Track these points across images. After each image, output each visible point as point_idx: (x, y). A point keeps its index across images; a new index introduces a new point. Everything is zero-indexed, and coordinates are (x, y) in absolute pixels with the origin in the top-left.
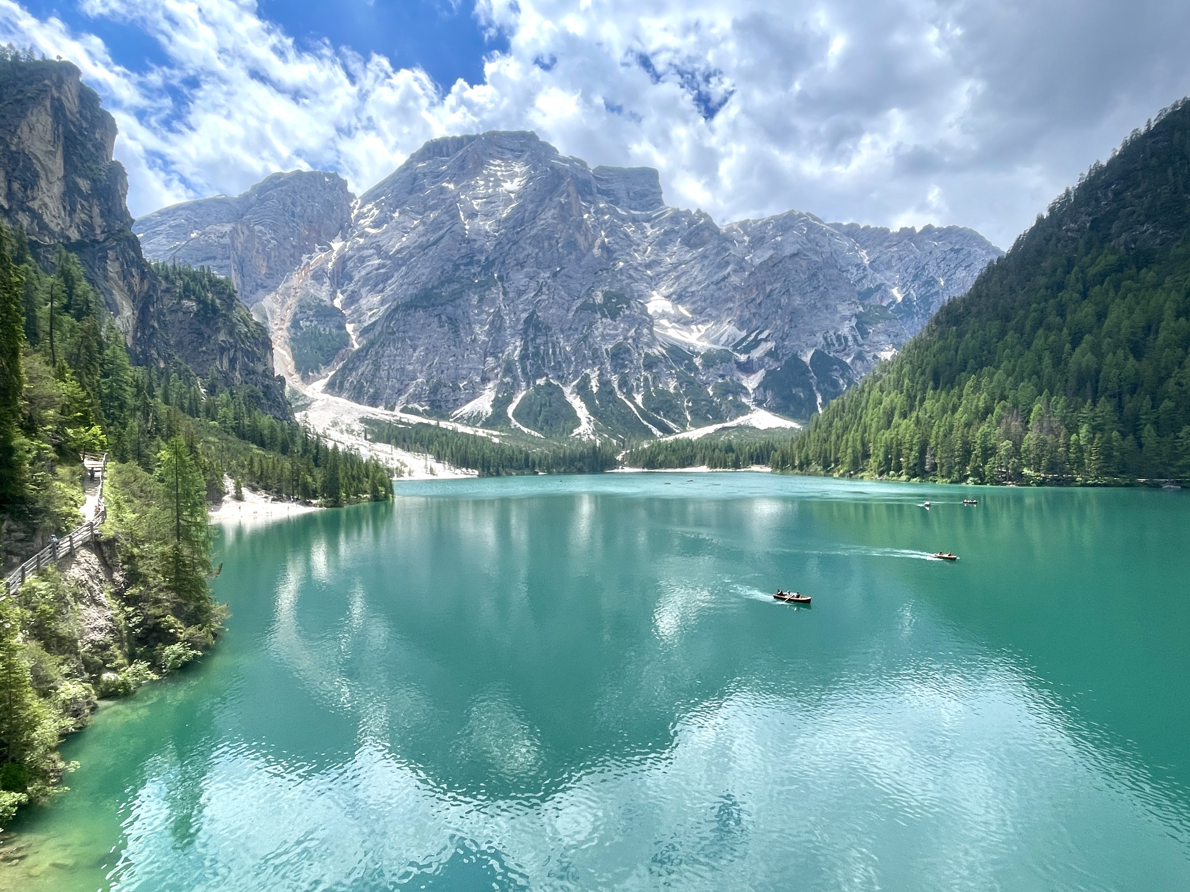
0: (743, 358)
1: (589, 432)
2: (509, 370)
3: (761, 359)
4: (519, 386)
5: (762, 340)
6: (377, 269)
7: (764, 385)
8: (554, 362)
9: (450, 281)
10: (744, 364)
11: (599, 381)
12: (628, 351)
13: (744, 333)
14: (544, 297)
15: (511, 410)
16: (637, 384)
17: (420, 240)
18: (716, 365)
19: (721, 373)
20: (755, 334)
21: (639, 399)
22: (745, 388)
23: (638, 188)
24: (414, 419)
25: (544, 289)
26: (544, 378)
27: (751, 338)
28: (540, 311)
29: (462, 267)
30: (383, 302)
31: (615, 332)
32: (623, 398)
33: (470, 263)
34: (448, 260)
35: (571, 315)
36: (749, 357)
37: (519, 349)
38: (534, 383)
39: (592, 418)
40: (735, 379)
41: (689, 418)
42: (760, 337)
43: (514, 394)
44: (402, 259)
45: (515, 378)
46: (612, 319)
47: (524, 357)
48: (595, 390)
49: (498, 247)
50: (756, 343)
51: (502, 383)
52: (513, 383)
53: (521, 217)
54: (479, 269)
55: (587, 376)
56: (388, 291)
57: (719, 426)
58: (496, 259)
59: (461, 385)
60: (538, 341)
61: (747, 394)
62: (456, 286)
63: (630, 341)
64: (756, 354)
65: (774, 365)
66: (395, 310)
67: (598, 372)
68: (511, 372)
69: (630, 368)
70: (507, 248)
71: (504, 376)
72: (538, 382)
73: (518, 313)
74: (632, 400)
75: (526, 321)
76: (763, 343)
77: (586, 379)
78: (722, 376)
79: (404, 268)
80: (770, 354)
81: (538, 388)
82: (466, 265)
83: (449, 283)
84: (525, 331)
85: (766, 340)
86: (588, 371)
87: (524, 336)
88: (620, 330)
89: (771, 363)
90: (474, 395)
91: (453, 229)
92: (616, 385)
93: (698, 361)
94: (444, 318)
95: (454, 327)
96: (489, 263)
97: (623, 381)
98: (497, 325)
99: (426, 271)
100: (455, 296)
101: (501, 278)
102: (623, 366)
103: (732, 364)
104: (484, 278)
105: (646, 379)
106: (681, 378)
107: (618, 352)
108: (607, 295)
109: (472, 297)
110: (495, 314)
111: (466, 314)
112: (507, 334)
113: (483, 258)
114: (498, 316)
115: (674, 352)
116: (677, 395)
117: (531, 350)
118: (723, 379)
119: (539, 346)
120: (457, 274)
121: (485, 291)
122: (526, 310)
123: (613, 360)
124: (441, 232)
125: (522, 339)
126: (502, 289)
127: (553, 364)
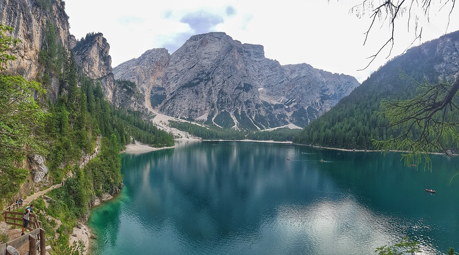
0: (287, 107)
1: (237, 127)
2: (213, 107)
3: (292, 108)
4: (216, 112)
6: (176, 76)
7: (293, 116)
9: (196, 79)
10: (287, 109)
11: (241, 111)
12: (251, 102)
13: (288, 100)
14: (225, 85)
15: (213, 119)
16: (253, 113)
17: (188, 66)
18: (279, 108)
19: (280, 111)
21: (254, 118)
22: (287, 116)
23: (257, 51)
24: (184, 121)
25: (226, 82)
27: (290, 101)
28: (224, 88)
29: (200, 75)
30: (176, 86)
31: (247, 96)
32: (248, 117)
33: (203, 73)
34: (196, 73)
35: (233, 90)
36: (289, 107)
37: (216, 100)
38: (221, 111)
39: (238, 123)
40: (284, 113)
41: (269, 124)
42: (292, 101)
43: (214, 114)
45: (215, 109)
46: (246, 92)
47: (218, 103)
48: (240, 114)
49: (212, 68)
50: (291, 103)
51: (211, 110)
52: (214, 111)
53: (219, 59)
54: (205, 75)
56: (178, 83)
57: (279, 127)
58: (211, 72)
59: (198, 111)
61: (288, 118)
62: (198, 80)
63: (252, 99)
64: (291, 106)
65: (296, 110)
66: (180, 88)
67: (241, 109)
69: (251, 108)
70: (214, 68)
73: (217, 89)
74: (251, 118)
75: (219, 92)
77: (237, 110)
79: (183, 75)
80: (295, 106)
81: (222, 113)
84: (219, 95)
85: (294, 102)
86: (238, 108)
88: (249, 96)
90: (202, 114)
91: (198, 63)
92: (246, 113)
93: (272, 107)
94: (194, 90)
95: (197, 93)
96: (209, 73)
97: (249, 111)
98: (210, 93)
99: (190, 76)
100: (198, 83)
101: (212, 78)
102: (249, 107)
103: (284, 109)
104: (207, 78)
105: (256, 111)
106: (267, 112)
107: (247, 103)
108: (245, 84)
109: (202, 84)
110: (210, 89)
111: (201, 89)
112: (213, 96)
113: (207, 72)
114: (210, 90)
115: (265, 104)
116: (266, 117)
117: (220, 101)
118: (281, 113)
119: (223, 99)
120: (199, 77)
121: (207, 82)
122: (220, 88)
123: (246, 105)
124: (194, 64)
125: (218, 97)
126: (212, 82)
127: (227, 105)
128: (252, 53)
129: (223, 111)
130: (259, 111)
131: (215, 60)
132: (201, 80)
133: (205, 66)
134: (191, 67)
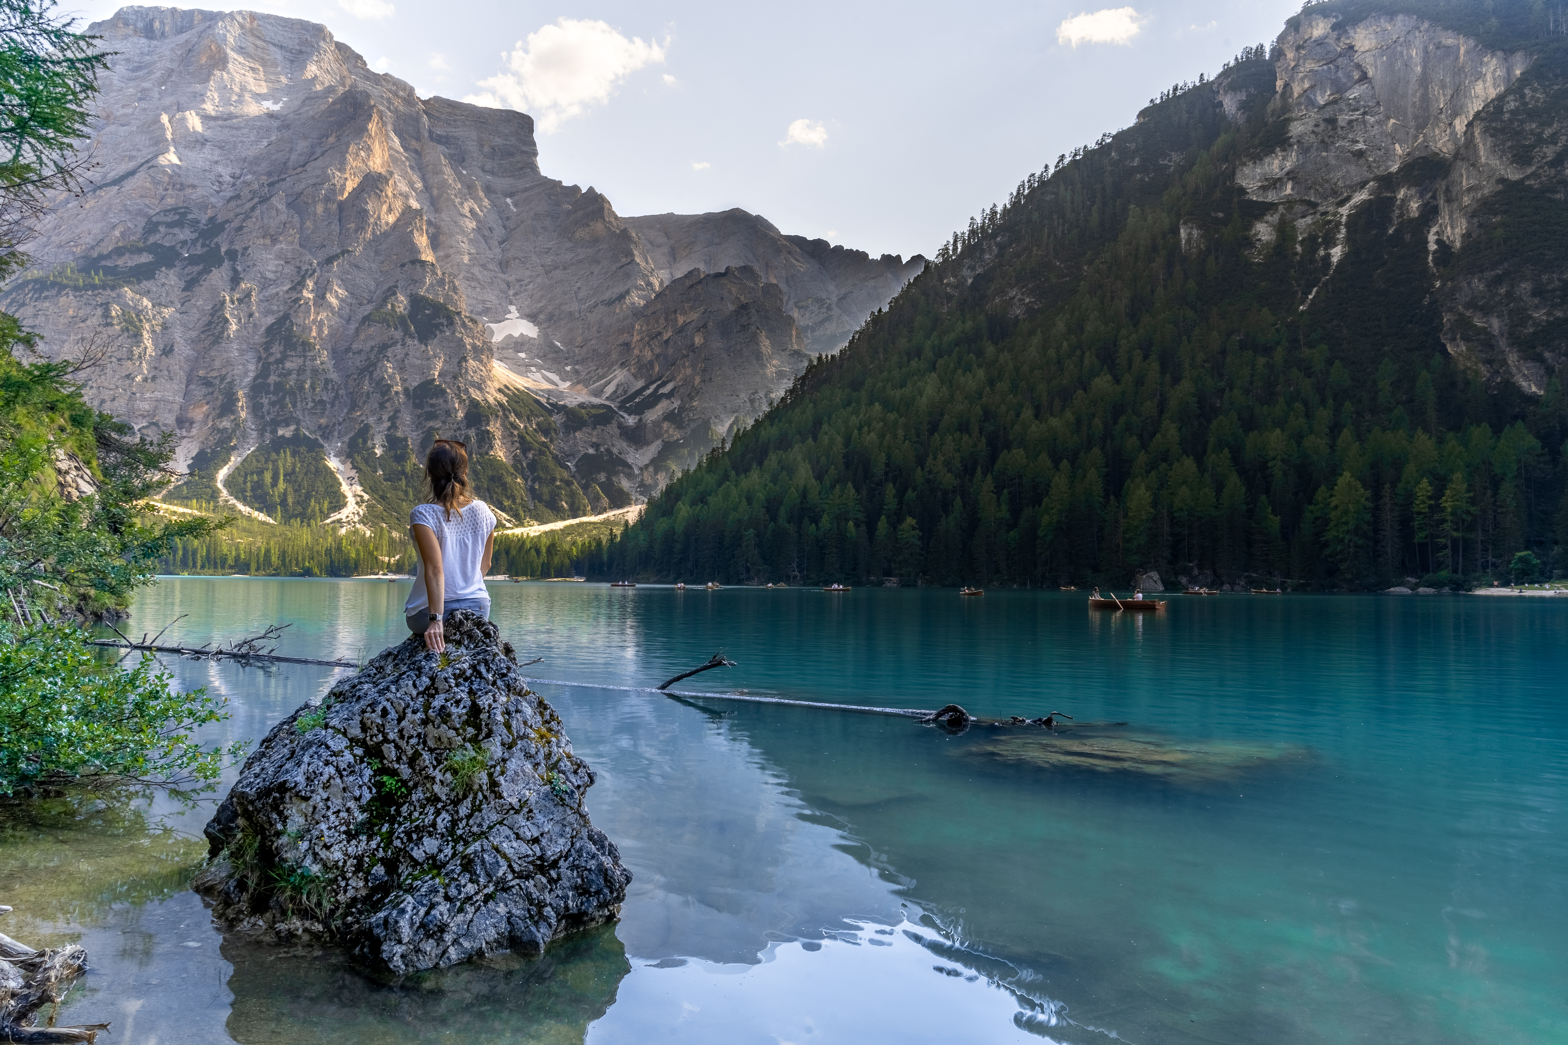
0: (631, 421)
1: (356, 519)
2: (227, 408)
3: (657, 424)
4: (244, 436)
5: (663, 395)
8: (314, 401)
9: (135, 249)
10: (633, 430)
11: (388, 437)
12: (442, 392)
13: (640, 384)
14: (305, 294)
18: (588, 426)
19: (594, 440)
20: (655, 386)
22: (630, 467)
23: (498, 141)
25: (310, 281)
26: (293, 428)
27: (648, 392)
28: (296, 316)
29: (162, 229)
31: (424, 362)
33: (179, 224)
34: (140, 212)
35: (353, 327)
36: (640, 420)
37: (250, 376)
38: (273, 432)
39: (366, 497)
40: (615, 451)
42: (661, 391)
43: (233, 448)
45: (239, 425)
46: (421, 341)
47: (258, 389)
48: (379, 451)
49: (233, 204)
50: (654, 400)
51: (214, 429)
52: (234, 431)
54: (194, 236)
55: (367, 428)
58: (227, 221)
59: (136, 428)
60: (288, 365)
61: (630, 476)
63: (448, 378)
64: (652, 415)
65: (674, 435)
67: (387, 424)
70: (249, 205)
71: (221, 416)
73: (256, 316)
75: (270, 330)
76: (664, 400)
77: (365, 434)
78: (596, 446)
80: (671, 417)
81: (278, 442)
82: (170, 225)
83: (134, 252)
84: (267, 346)
85: (669, 396)
86: (371, 420)
87: (264, 356)
88: (433, 360)
89: (671, 431)
91: (155, 162)
92: (413, 445)
93: (558, 419)
96: (214, 228)
98: (213, 332)
99: (94, 227)
101: (232, 255)
102: (431, 416)
103: (613, 429)
104: (199, 250)
106: (525, 443)
107: (425, 394)
108: (417, 303)
109: (172, 279)
110: (213, 311)
112: (231, 349)
113: (204, 219)
114: (217, 316)
115: (522, 403)
116: (516, 468)
117: (273, 379)
118: (596, 450)
119: (289, 372)
120: (152, 240)
121: (200, 273)
122: (273, 312)
123: (416, 406)
124: (131, 165)
125: (259, 359)
126: (231, 273)
127: (311, 405)
128: (472, 146)
129: (286, 432)
130: (484, 438)
131: (256, 161)
132: (167, 258)
133: (194, 186)
134: (112, 175)
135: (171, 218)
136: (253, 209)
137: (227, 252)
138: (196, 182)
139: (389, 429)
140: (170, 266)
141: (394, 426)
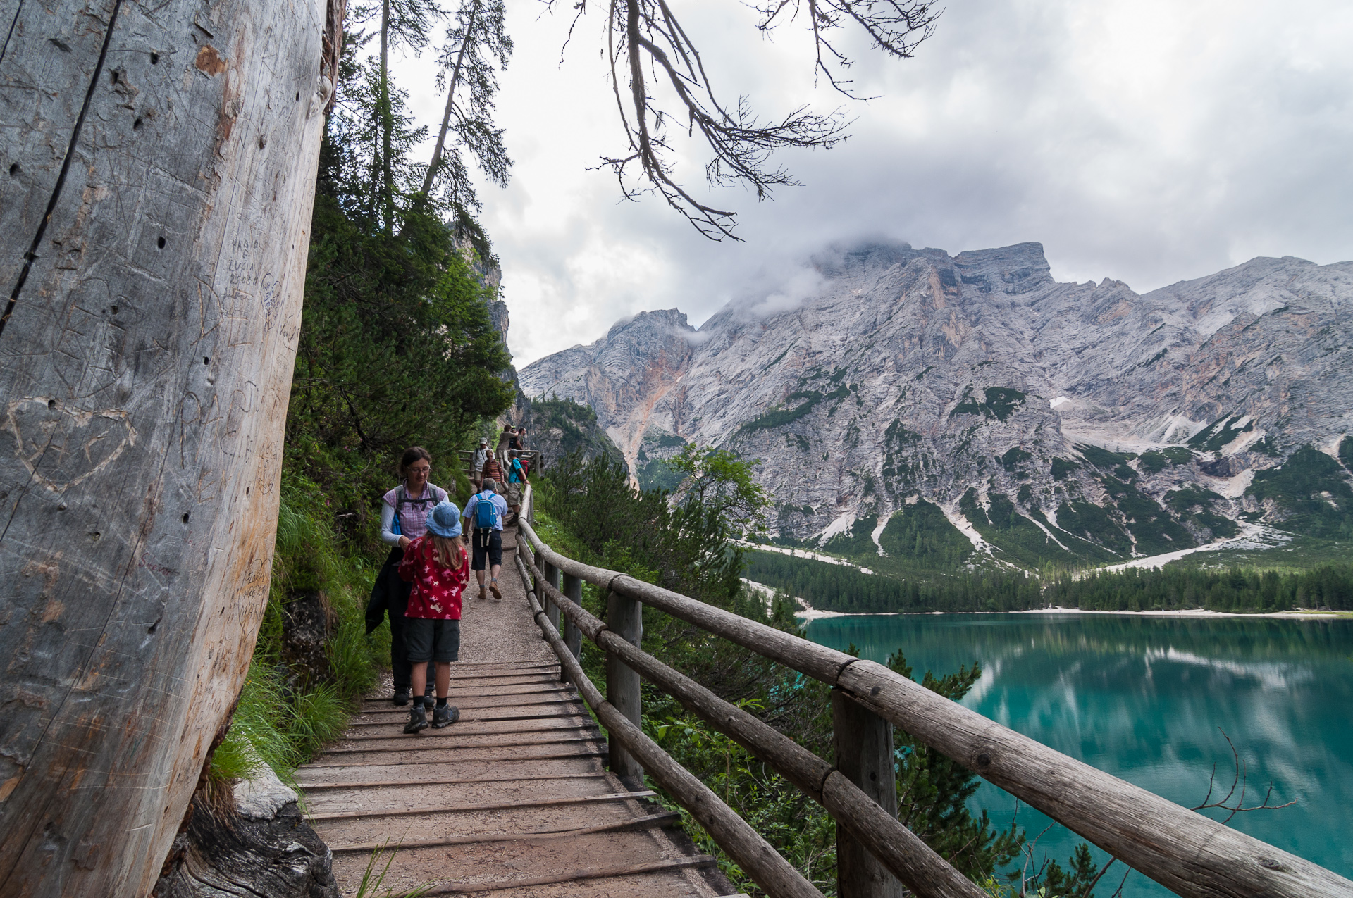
0: (1208, 457)
2: (869, 488)
3: (1242, 456)
4: (884, 506)
5: (1238, 430)
6: (718, 395)
7: (1256, 491)
8: (928, 476)
9: (797, 396)
10: (1213, 465)
11: (990, 495)
12: (1027, 456)
13: (1204, 424)
14: (907, 403)
15: (876, 534)
16: (1046, 498)
17: (761, 360)
18: (1167, 466)
19: (1175, 477)
20: (1223, 423)
21: (1051, 517)
22: (1221, 497)
23: (1015, 268)
24: (765, 549)
25: (908, 394)
26: (916, 496)
27: (1218, 429)
28: (905, 418)
29: (809, 382)
30: (724, 427)
31: (1008, 435)
32: (1027, 516)
33: (818, 376)
34: (793, 376)
35: (944, 420)
36: (1219, 455)
37: (880, 465)
38: (903, 502)
39: (987, 544)
40: (1201, 485)
41: (1133, 540)
42: (1234, 427)
43: (878, 516)
44: (743, 381)
45: (879, 499)
46: (1001, 419)
47: (887, 473)
48: (986, 507)
49: (848, 355)
50: (1228, 435)
51: (862, 503)
52: (876, 504)
53: (873, 320)
54: (829, 381)
55: (973, 490)
56: (729, 417)
57: (1189, 551)
58: (846, 368)
59: (814, 508)
60: (904, 454)
61: (1227, 506)
62: (803, 401)
63: (1029, 445)
64: (1231, 450)
65: (1268, 463)
66: (739, 432)
67: (988, 486)
68: (874, 491)
69: (1034, 479)
70: (859, 353)
71: (865, 495)
72: (907, 502)
73: (877, 424)
74: (1043, 519)
75: (887, 432)
76: (1241, 433)
77: (971, 496)
78: (1180, 483)
79: (744, 391)
80: (1257, 447)
81: (909, 509)
82: (812, 378)
83: (796, 399)
84: (888, 443)
85: (1248, 428)
86: (974, 485)
87: (887, 450)
88: (1014, 432)
89: (1262, 460)
90: (829, 518)
91: (796, 344)
92: (1014, 500)
93: (1133, 465)
94: (792, 436)
95: (804, 445)
96: (840, 374)
97: (1025, 494)
98: (852, 439)
99: (769, 391)
100: (802, 412)
101: (854, 387)
102: (1022, 476)
103: (1192, 466)
104: (832, 390)
105: (1058, 490)
106: (1112, 488)
107: (1013, 459)
108: (991, 393)
109: (822, 412)
110: (850, 427)
111: (817, 430)
112: (865, 448)
113: (831, 369)
114: (853, 429)
115: (1096, 455)
116: (1109, 509)
117: (896, 464)
118: (1181, 487)
119: (906, 458)
120: (804, 389)
121: (836, 404)
122: (887, 420)
123: (1007, 470)
124: (783, 350)
125: (884, 453)
126: (856, 399)
127: (925, 479)
128: (995, 279)
129: (912, 500)
130: (1072, 488)
131: (855, 326)
132: (815, 398)
133: (821, 352)
134: (772, 360)
135: (814, 373)
136: (863, 355)
137: (851, 387)
138: (822, 349)
139: (989, 489)
140: (819, 402)
141: (993, 487)
